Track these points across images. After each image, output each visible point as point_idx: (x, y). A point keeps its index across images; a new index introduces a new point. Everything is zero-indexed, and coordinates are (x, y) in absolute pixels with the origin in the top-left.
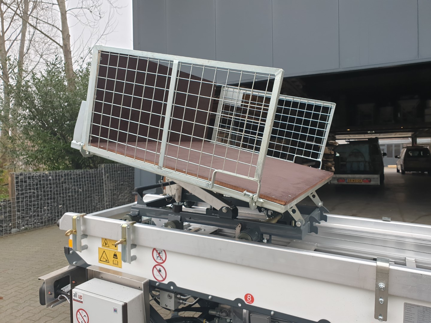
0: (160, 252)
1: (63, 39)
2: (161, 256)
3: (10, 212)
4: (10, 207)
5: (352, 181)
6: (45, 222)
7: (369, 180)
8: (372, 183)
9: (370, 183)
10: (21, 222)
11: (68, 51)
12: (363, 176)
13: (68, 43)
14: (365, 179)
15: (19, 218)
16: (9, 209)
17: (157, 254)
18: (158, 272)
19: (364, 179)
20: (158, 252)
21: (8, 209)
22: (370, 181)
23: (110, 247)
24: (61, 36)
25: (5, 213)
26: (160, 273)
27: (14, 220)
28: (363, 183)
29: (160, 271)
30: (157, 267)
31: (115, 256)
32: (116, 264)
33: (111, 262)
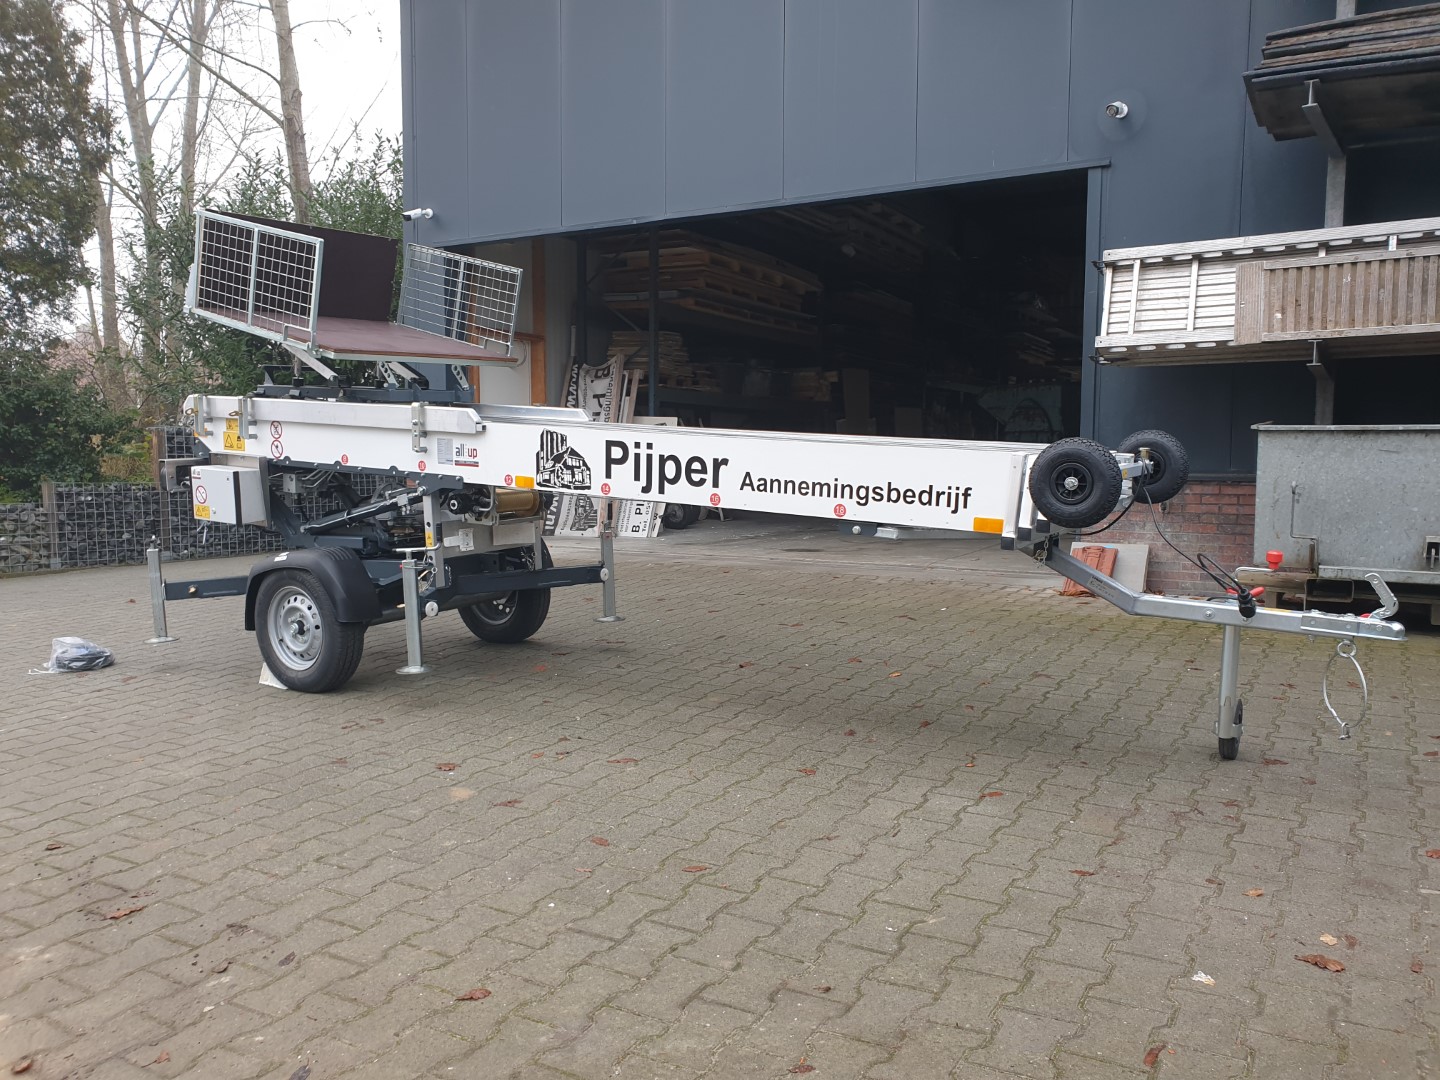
1: (284, 103)
3: (156, 512)
4: (158, 503)
6: (233, 545)
10: (180, 539)
11: (297, 133)
13: (295, 113)
15: (175, 529)
16: (155, 506)
17: (275, 428)
21: (153, 507)
24: (279, 95)
25: (146, 514)
26: (278, 450)
27: (166, 532)
29: (277, 447)
30: (274, 443)
31: (239, 438)
32: (240, 448)
33: (235, 446)
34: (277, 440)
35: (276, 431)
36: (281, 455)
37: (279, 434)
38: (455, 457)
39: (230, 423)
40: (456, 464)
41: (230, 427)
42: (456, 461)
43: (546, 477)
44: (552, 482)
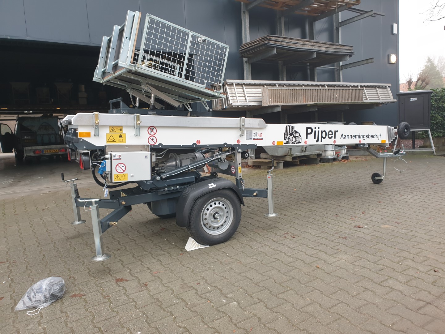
0: (153, 129)
2: (154, 131)
5: (49, 152)
7: (65, 149)
12: (59, 146)
18: (151, 140)
19: (60, 149)
23: (116, 132)
29: (153, 139)
30: (151, 137)
31: (121, 136)
32: (121, 142)
33: (117, 141)
34: (152, 136)
35: (152, 131)
36: (155, 143)
37: (154, 133)
38: (253, 137)
39: (113, 129)
40: (253, 140)
41: (113, 130)
42: (253, 138)
43: (287, 141)
44: (289, 142)
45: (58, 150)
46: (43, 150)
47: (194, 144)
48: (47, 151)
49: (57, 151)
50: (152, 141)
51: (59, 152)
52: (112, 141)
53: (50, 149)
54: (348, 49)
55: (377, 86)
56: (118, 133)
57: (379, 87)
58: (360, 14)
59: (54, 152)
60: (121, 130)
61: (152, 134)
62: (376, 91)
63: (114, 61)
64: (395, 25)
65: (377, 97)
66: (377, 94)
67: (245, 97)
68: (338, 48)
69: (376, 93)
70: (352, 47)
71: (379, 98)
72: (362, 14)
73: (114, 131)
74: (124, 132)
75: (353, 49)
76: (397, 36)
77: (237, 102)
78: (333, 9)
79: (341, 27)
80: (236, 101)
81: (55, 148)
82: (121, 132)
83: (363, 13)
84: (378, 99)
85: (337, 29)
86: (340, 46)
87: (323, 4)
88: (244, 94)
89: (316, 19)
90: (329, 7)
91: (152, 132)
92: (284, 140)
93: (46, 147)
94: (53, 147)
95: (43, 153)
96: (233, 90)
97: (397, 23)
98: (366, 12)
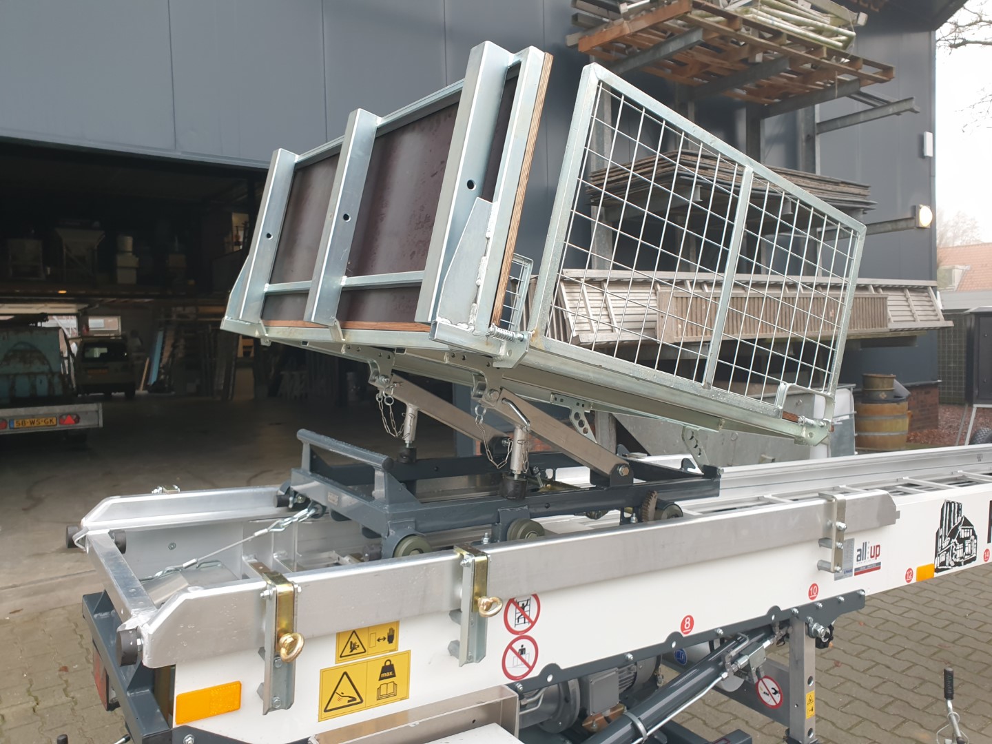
0: (525, 603)
2: (527, 613)
5: (28, 425)
7: (75, 417)
8: (83, 424)
9: (79, 424)
12: (58, 409)
14: (64, 417)
17: (518, 611)
18: (516, 658)
19: (61, 417)
20: (521, 605)
22: (77, 420)
23: (369, 651)
26: (523, 656)
28: (59, 427)
29: (522, 651)
30: (514, 646)
31: (388, 670)
32: (387, 696)
33: (369, 694)
34: (522, 635)
35: (523, 613)
36: (531, 668)
37: (530, 621)
38: (856, 565)
39: (354, 640)
40: (856, 574)
41: (353, 648)
42: (856, 569)
43: (943, 559)
44: (947, 564)
45: (54, 420)
46: (12, 419)
47: (674, 636)
48: (24, 423)
49: (51, 421)
50: (520, 661)
51: (58, 426)
52: (345, 701)
53: (33, 416)
54: (859, 194)
55: (906, 287)
56: (378, 655)
57: (912, 289)
58: (871, 107)
59: (42, 424)
60: (391, 639)
61: (521, 627)
62: (905, 299)
63: (348, 274)
64: (928, 136)
65: (910, 314)
66: (909, 306)
67: (608, 315)
68: (838, 190)
69: (906, 304)
70: (866, 187)
71: (913, 316)
72: (876, 107)
73: (360, 649)
74: (401, 649)
75: (869, 194)
76: (930, 161)
77: (591, 331)
78: (819, 90)
79: (819, 135)
80: (587, 327)
81: (46, 415)
82: (392, 646)
83: (879, 105)
84: (911, 319)
85: (810, 140)
86: (843, 185)
87: (795, 76)
88: (607, 308)
89: (767, 112)
90: (812, 85)
91: (522, 620)
92: (936, 556)
93: (21, 411)
94: (41, 412)
95: (10, 428)
96: (577, 296)
97: (932, 130)
98: (888, 104)
